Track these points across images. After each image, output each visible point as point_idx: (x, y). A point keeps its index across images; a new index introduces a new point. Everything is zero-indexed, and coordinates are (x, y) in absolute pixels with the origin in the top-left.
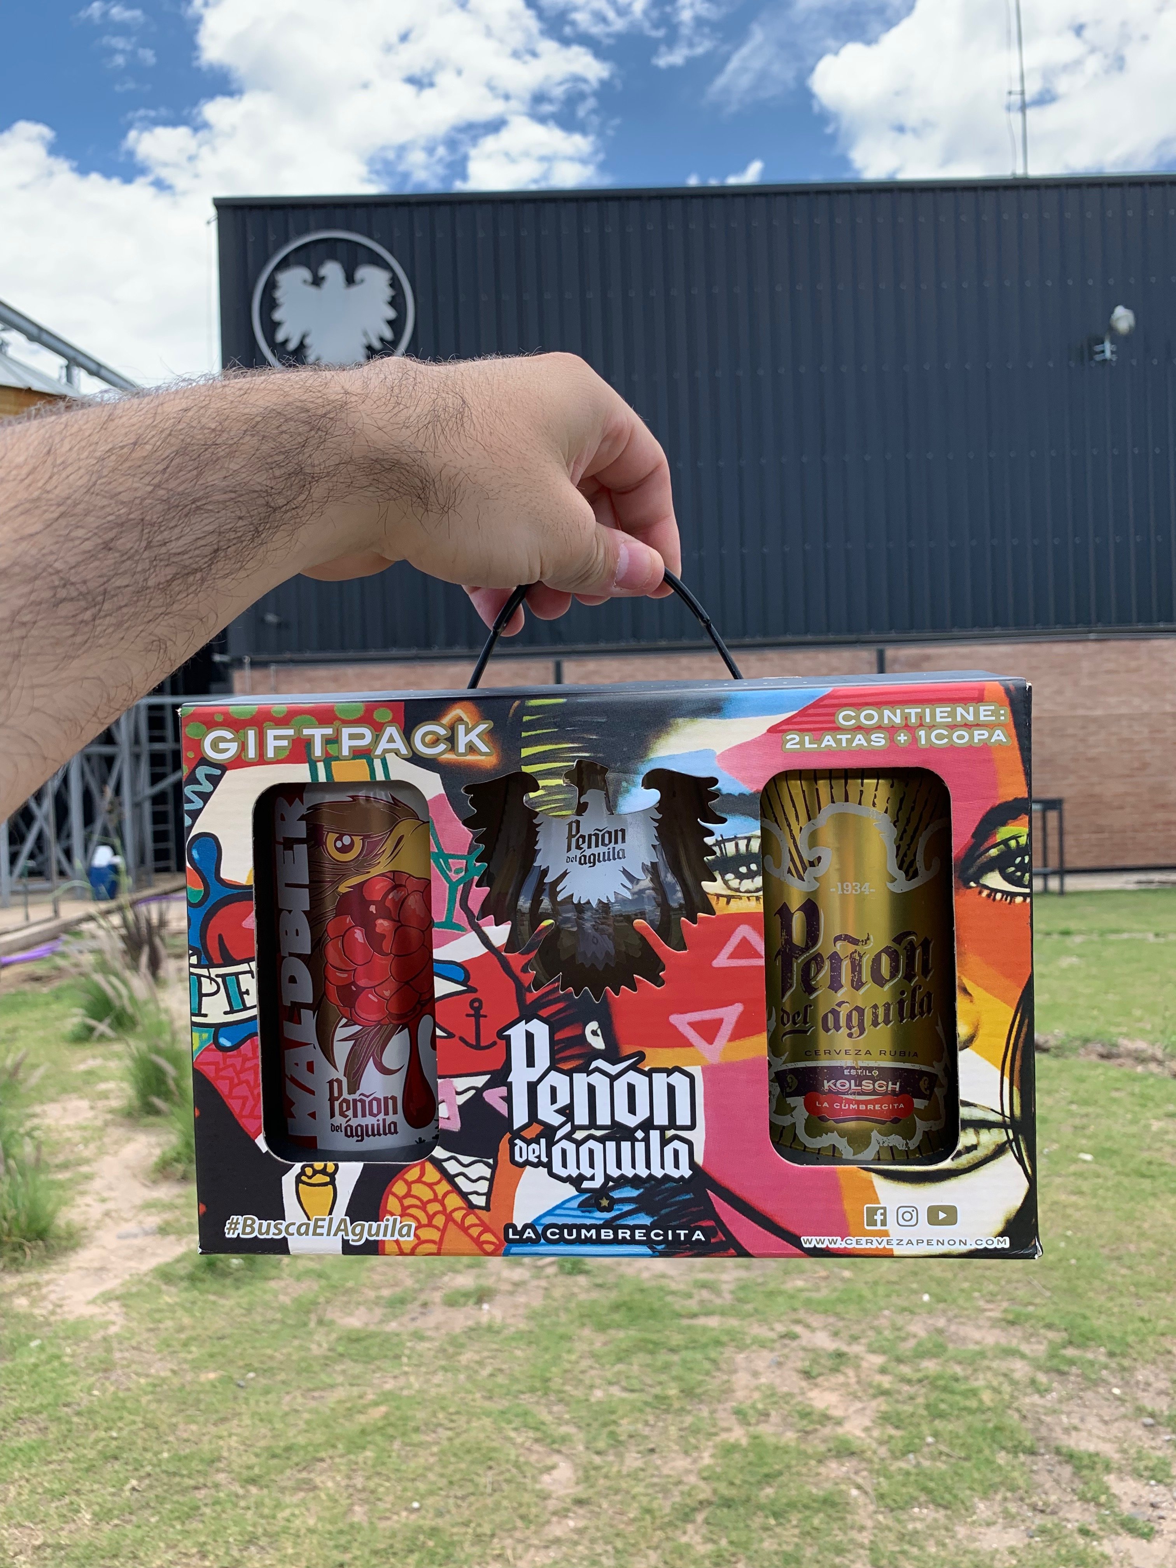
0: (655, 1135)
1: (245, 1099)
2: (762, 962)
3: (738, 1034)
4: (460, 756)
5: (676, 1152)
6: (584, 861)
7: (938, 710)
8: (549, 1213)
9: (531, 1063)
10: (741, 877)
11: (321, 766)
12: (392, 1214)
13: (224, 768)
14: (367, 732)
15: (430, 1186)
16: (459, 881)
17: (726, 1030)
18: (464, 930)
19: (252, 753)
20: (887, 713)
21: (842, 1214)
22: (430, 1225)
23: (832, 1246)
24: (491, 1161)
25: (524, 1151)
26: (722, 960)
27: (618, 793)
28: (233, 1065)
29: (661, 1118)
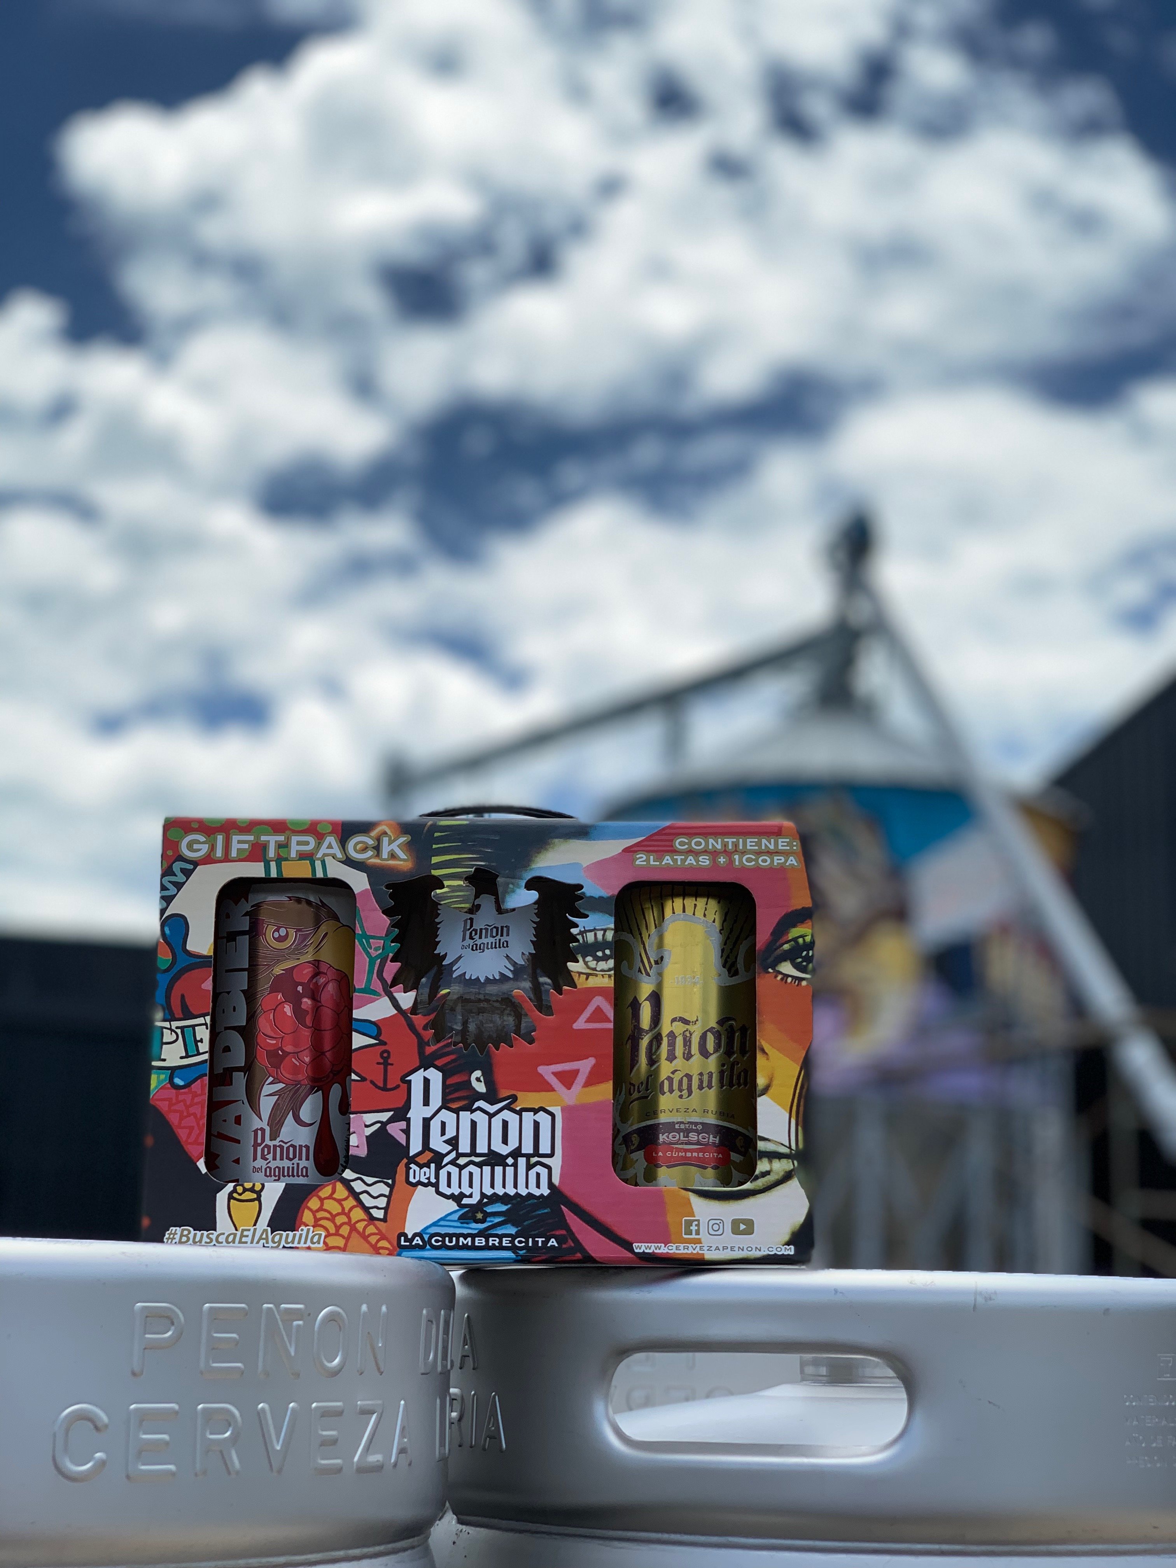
0: (522, 1161)
1: (191, 1128)
2: (611, 1026)
3: (590, 1082)
4: (384, 860)
5: (538, 1175)
6: (475, 948)
7: (748, 840)
8: (434, 1224)
9: (426, 1102)
10: (598, 959)
11: (273, 865)
12: (306, 1225)
13: (196, 864)
14: (311, 840)
15: (339, 1201)
16: (377, 957)
17: (581, 1079)
18: (380, 995)
19: (219, 853)
20: (711, 841)
21: (666, 1225)
22: (337, 1234)
23: (657, 1251)
24: (390, 1181)
25: (418, 1174)
26: (580, 1024)
27: (506, 892)
28: (184, 1101)
29: (528, 1148)
